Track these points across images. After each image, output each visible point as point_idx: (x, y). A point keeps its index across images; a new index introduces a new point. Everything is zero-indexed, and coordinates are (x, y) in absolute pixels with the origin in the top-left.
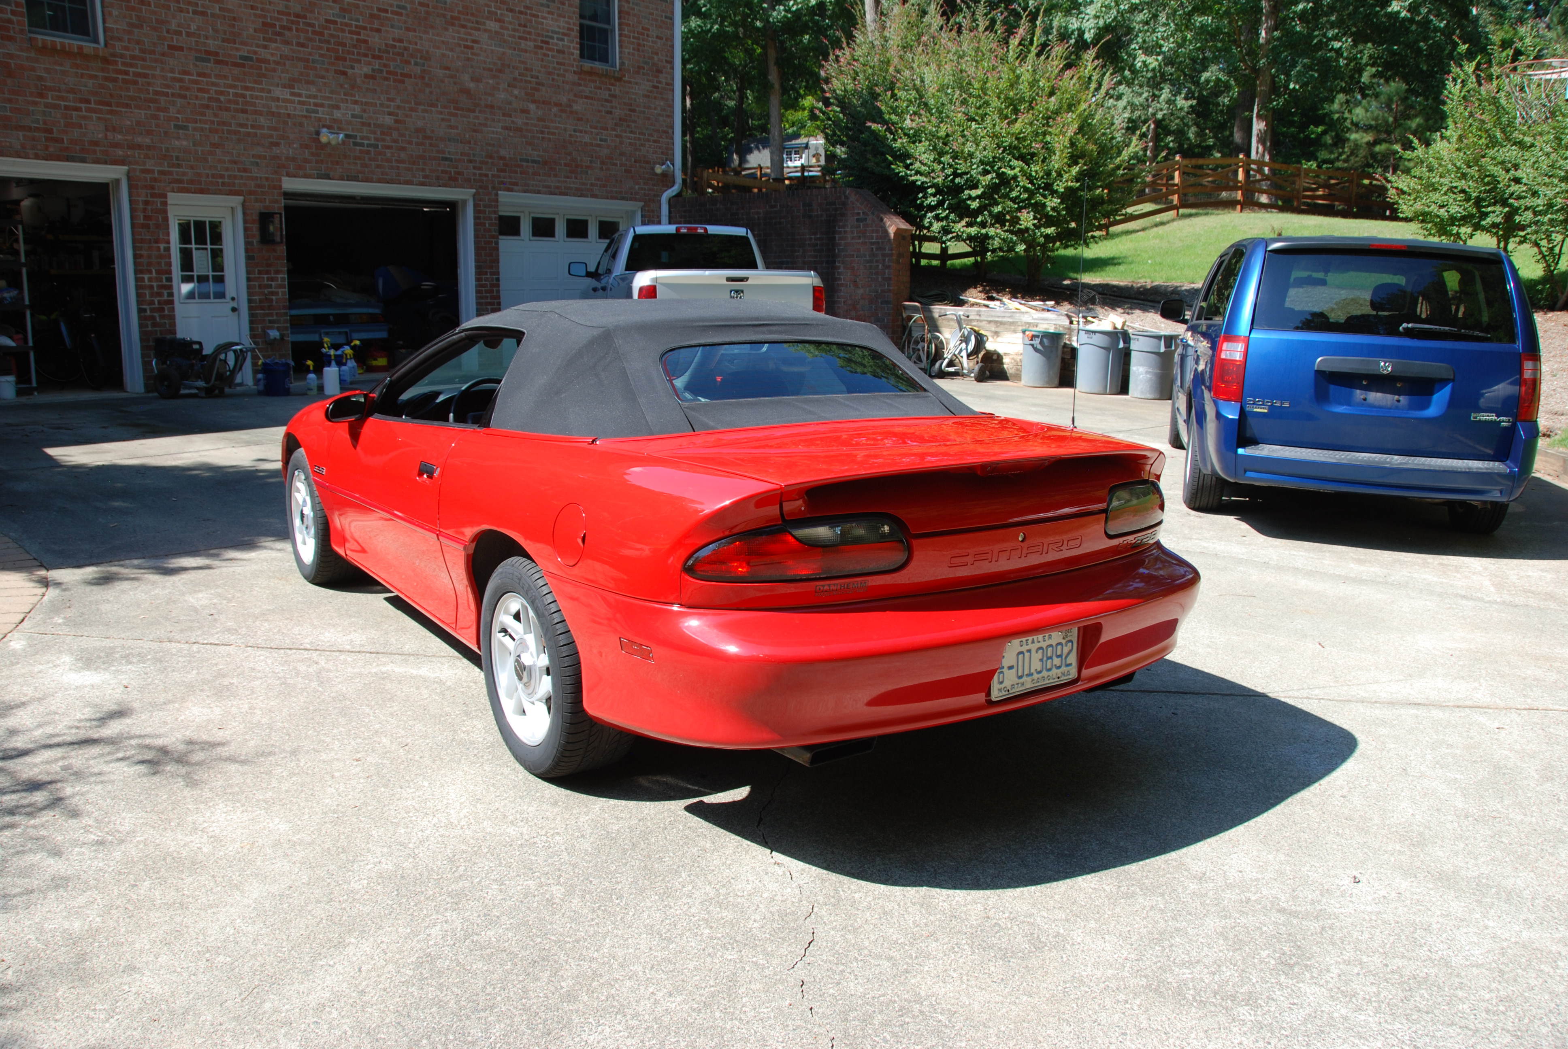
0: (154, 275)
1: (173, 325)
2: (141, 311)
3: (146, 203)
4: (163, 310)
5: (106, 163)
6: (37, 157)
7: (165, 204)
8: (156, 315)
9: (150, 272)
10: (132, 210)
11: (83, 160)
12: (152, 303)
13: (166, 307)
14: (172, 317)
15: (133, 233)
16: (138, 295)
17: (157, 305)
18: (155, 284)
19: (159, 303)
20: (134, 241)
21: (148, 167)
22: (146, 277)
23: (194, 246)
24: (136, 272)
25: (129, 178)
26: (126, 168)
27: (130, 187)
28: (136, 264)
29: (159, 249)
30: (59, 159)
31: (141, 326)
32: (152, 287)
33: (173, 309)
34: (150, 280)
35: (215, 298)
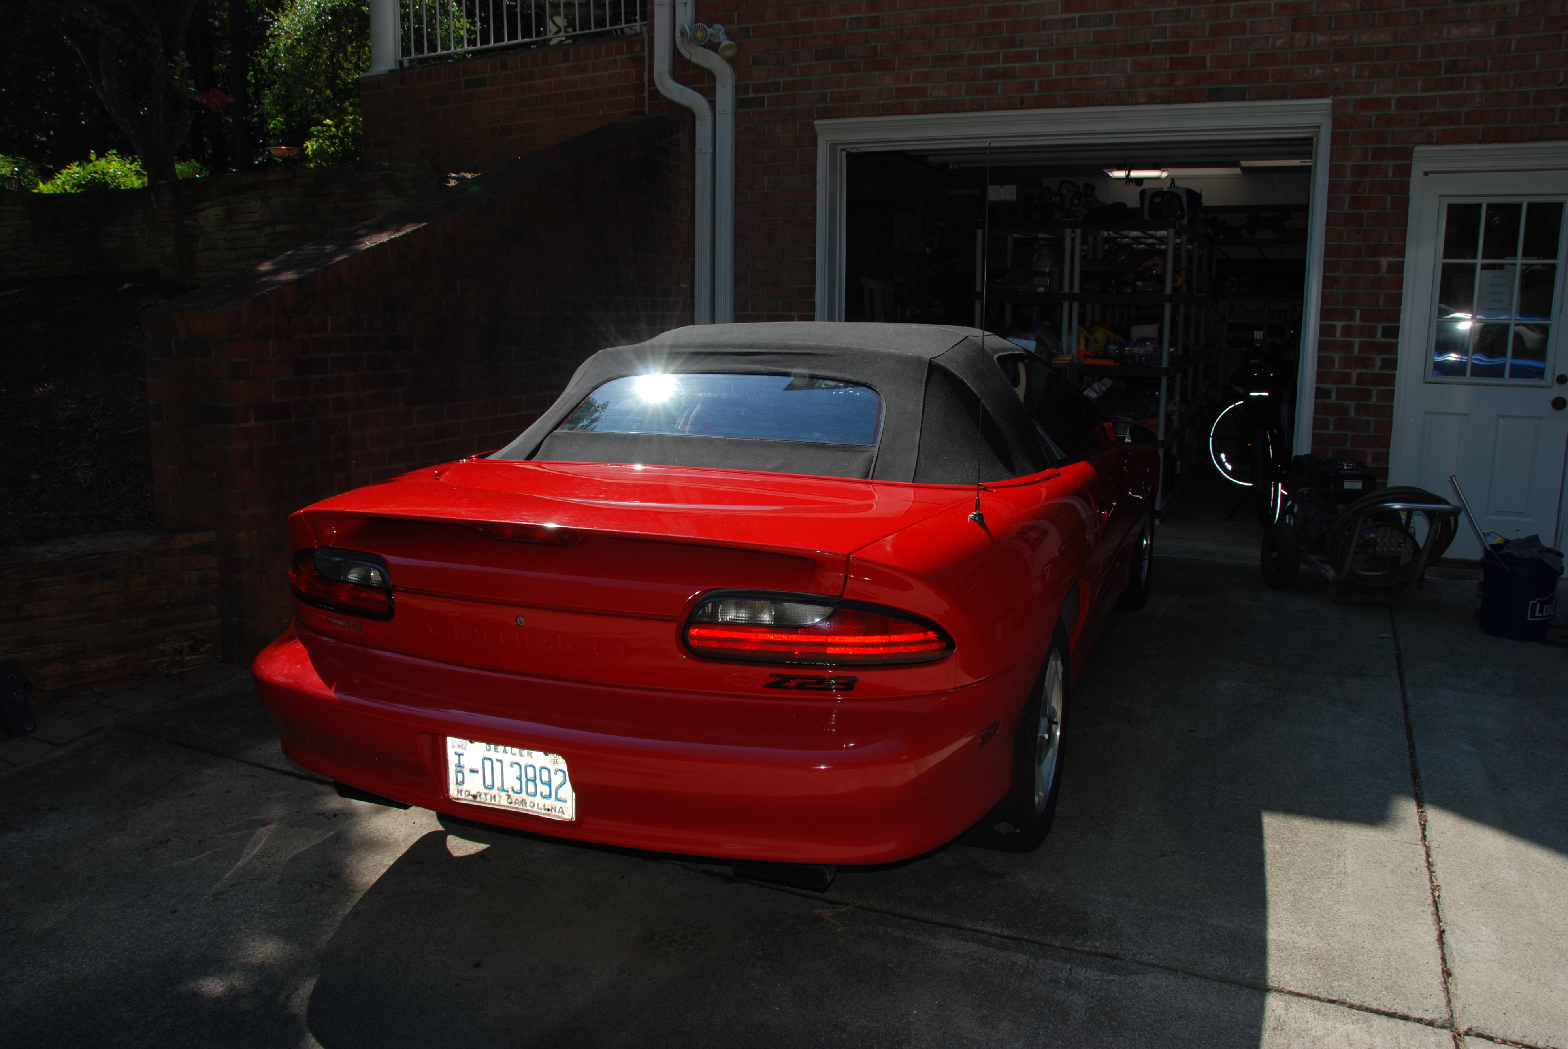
0: (1358, 321)
1: (1385, 427)
2: (1320, 393)
3: (1362, 171)
4: (1368, 394)
5: (1284, 96)
6: (1152, 100)
7: (1407, 170)
8: (1351, 404)
9: (1350, 315)
10: (1333, 187)
11: (1238, 96)
12: (1344, 378)
13: (1374, 390)
14: (1385, 414)
15: (1329, 235)
16: (1322, 362)
17: (1353, 385)
18: (1357, 341)
19: (1361, 378)
20: (1329, 251)
21: (1375, 95)
22: (1339, 325)
23: (1479, 261)
24: (1325, 313)
25: (1336, 122)
26: (1328, 101)
27: (1335, 139)
28: (1326, 299)
29: (1376, 266)
30: (1191, 98)
31: (1317, 423)
32: (1349, 346)
33: (1390, 395)
34: (1347, 331)
35: (1512, 376)
